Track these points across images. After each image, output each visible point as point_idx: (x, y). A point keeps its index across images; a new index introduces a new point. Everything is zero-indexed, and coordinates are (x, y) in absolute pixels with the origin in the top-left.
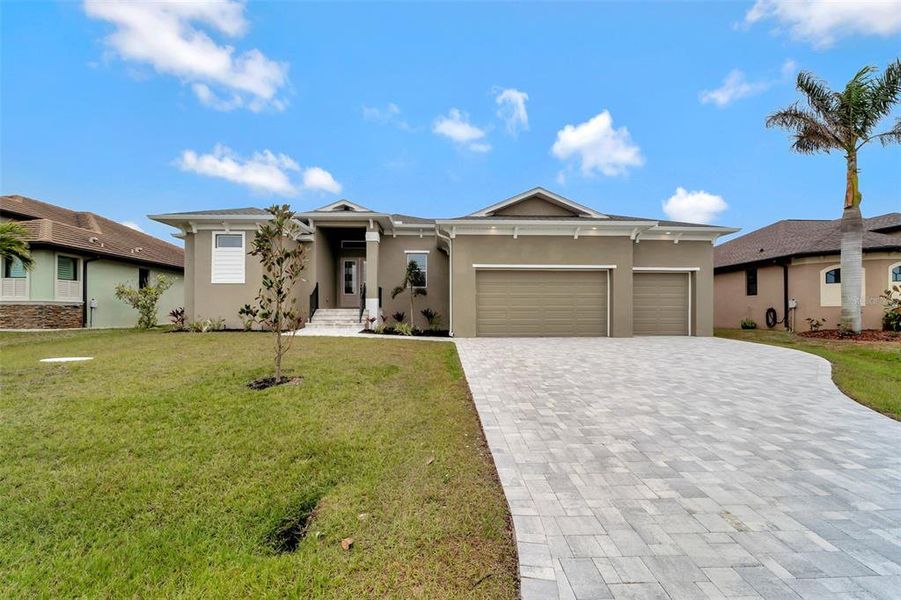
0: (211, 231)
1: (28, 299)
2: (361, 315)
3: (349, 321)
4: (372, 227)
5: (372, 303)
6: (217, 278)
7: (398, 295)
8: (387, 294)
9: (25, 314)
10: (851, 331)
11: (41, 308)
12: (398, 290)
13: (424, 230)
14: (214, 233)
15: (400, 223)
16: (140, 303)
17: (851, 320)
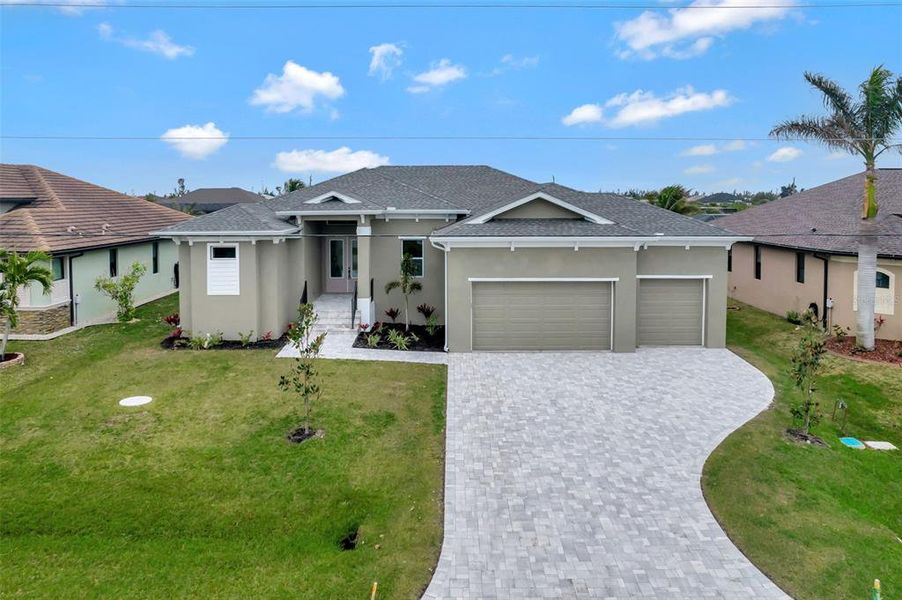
0: (206, 243)
1: (28, 306)
2: (353, 318)
3: (340, 326)
4: (363, 222)
5: (365, 305)
6: (213, 290)
7: (392, 290)
8: (379, 290)
9: (27, 320)
10: (862, 347)
11: (42, 313)
12: (392, 285)
13: (420, 215)
14: (209, 245)
15: (394, 208)
16: (119, 294)
17: (863, 336)
